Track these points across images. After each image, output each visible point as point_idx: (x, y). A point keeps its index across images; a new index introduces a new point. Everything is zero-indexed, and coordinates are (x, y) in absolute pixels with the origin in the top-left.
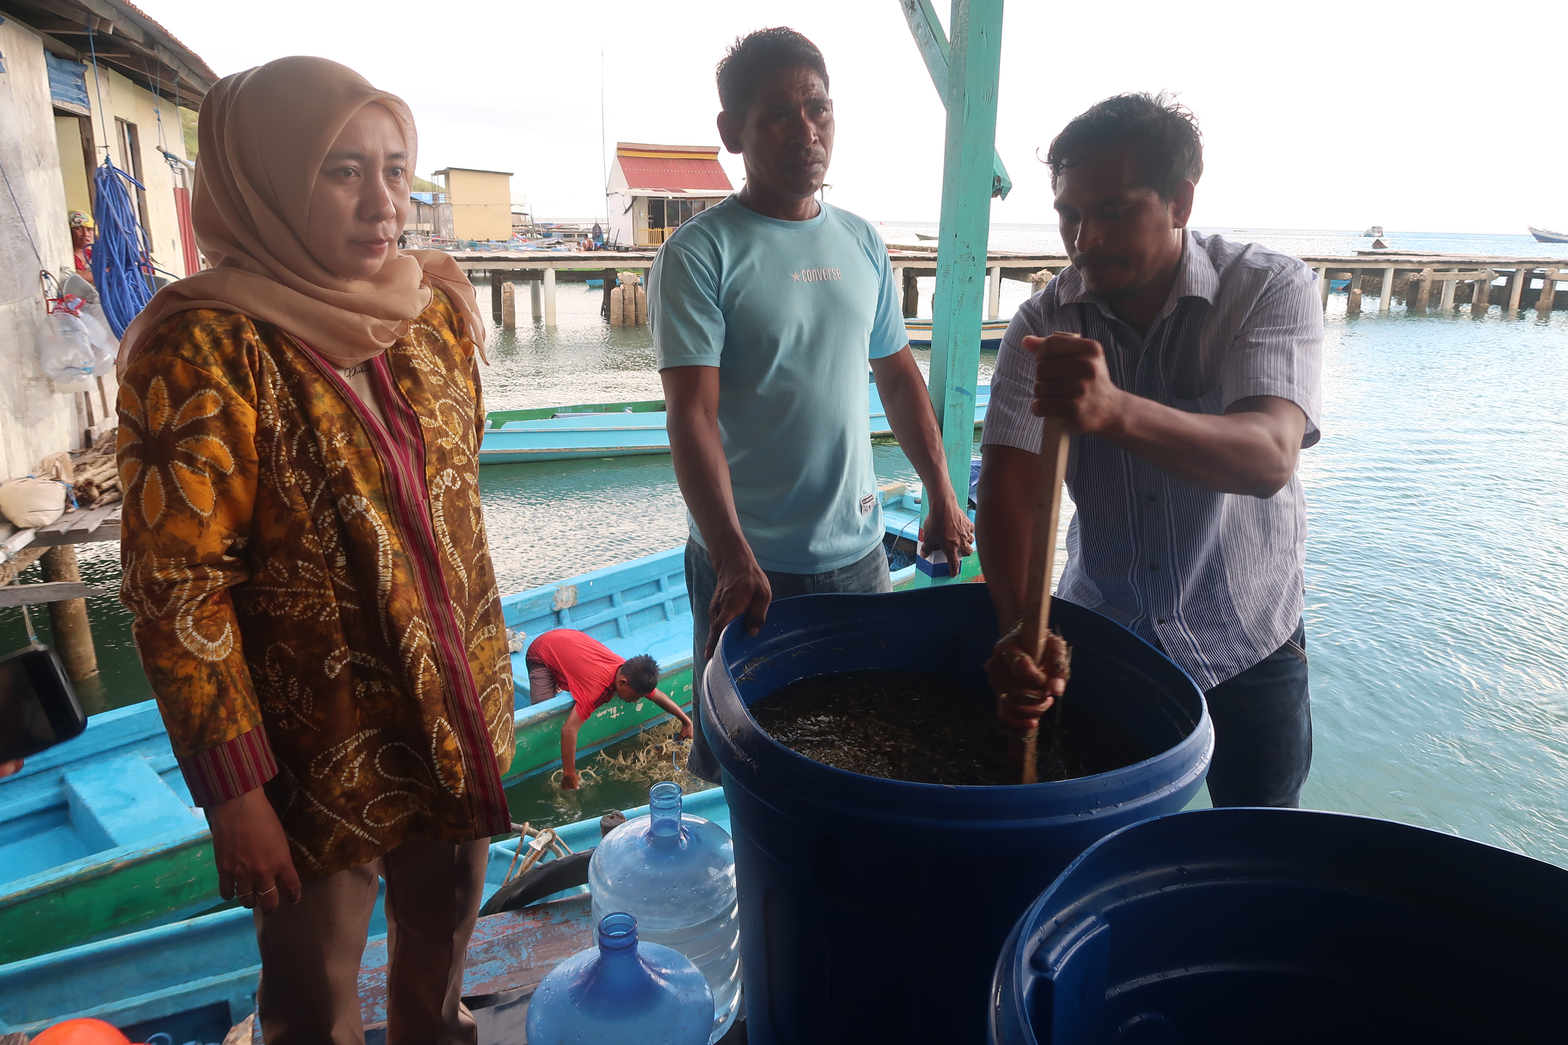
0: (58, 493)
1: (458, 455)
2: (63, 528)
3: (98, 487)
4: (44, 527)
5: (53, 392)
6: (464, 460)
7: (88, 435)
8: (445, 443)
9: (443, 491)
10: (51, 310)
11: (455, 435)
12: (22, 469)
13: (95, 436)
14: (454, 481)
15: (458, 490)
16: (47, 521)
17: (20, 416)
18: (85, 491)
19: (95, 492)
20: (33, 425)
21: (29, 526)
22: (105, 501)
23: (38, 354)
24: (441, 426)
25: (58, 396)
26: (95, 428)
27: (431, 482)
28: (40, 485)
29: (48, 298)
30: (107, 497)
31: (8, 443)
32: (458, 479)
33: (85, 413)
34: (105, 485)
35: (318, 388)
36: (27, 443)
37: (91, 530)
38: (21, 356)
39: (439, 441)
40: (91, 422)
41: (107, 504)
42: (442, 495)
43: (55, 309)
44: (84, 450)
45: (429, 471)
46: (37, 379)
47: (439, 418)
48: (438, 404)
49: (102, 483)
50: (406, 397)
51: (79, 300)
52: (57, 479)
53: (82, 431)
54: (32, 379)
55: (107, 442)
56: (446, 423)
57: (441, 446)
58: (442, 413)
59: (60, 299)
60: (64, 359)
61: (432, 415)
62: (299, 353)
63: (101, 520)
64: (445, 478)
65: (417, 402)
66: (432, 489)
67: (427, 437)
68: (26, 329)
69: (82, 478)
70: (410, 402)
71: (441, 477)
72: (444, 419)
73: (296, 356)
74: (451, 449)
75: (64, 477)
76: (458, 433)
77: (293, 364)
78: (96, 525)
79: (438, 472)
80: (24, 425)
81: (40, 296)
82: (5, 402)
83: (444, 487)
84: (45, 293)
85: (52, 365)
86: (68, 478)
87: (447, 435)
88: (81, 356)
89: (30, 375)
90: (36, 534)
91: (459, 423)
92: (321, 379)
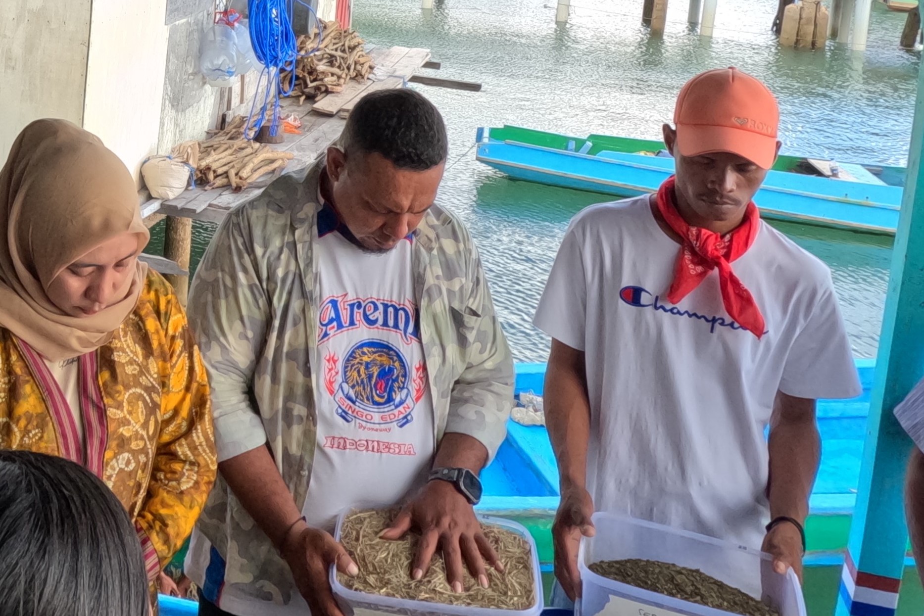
0: (184, 173)
1: (136, 440)
2: (180, 205)
3: (215, 172)
4: (167, 200)
5: (204, 83)
6: (141, 444)
7: (224, 118)
8: (125, 431)
9: (116, 472)
10: (216, 21)
11: (136, 423)
12: (166, 148)
13: (229, 119)
14: (128, 463)
15: (131, 472)
16: (171, 196)
17: (175, 104)
18: (205, 174)
19: (211, 176)
20: (183, 111)
21: (158, 197)
22: (216, 185)
23: (200, 54)
24: (125, 417)
25: (208, 87)
26: (231, 112)
27: (107, 464)
28: (173, 167)
29: (217, 11)
30: (219, 181)
31: (162, 124)
32: (133, 461)
33: (226, 99)
34: (220, 171)
35: (27, 389)
36: (177, 125)
37: (198, 211)
38: (188, 57)
39: (121, 430)
40: (229, 107)
41: (218, 187)
42: (114, 476)
43: (220, 19)
44: (217, 131)
45: (108, 454)
46: (195, 74)
47: (125, 409)
48: (128, 394)
49: (218, 168)
50: (102, 389)
51: (237, 15)
52: (186, 163)
53: (221, 114)
54: (192, 74)
55: (235, 128)
56: (130, 413)
57: (122, 434)
58: (129, 403)
59: (226, 12)
60: (215, 62)
61: (119, 406)
62: (21, 357)
63: (207, 203)
64: (120, 462)
65: (109, 394)
66: (106, 470)
67: (112, 427)
68: (196, 35)
69: (204, 164)
70: (103, 394)
71: (117, 461)
72: (130, 409)
73: (17, 360)
74: (130, 437)
75: (191, 162)
76: (139, 421)
77: (14, 367)
78: (203, 207)
79: (115, 456)
80: (177, 111)
81: (212, 9)
82: (167, 94)
83: (117, 469)
84: (216, 7)
85: (207, 65)
86: (193, 163)
87: (129, 423)
88: (228, 61)
89: (190, 71)
90: (162, 205)
91: (142, 412)
92: (32, 381)
